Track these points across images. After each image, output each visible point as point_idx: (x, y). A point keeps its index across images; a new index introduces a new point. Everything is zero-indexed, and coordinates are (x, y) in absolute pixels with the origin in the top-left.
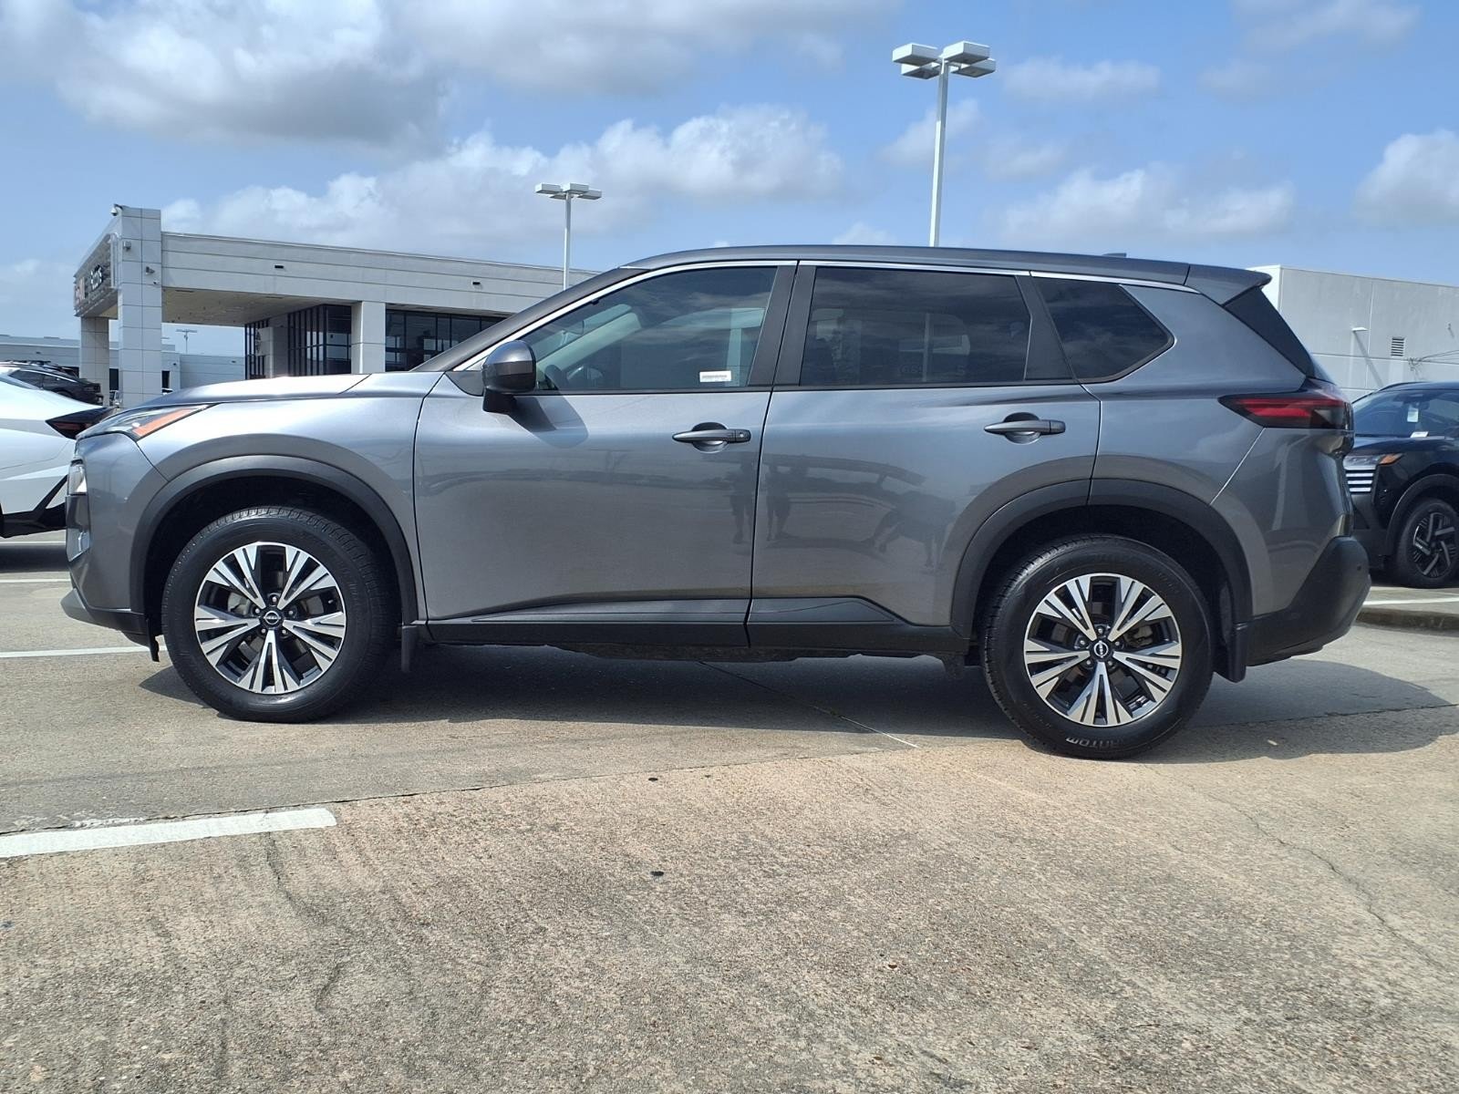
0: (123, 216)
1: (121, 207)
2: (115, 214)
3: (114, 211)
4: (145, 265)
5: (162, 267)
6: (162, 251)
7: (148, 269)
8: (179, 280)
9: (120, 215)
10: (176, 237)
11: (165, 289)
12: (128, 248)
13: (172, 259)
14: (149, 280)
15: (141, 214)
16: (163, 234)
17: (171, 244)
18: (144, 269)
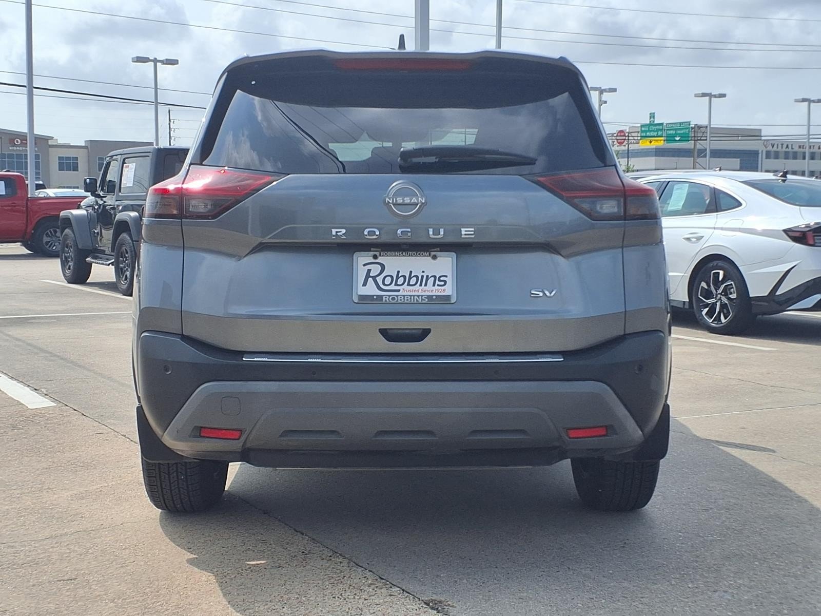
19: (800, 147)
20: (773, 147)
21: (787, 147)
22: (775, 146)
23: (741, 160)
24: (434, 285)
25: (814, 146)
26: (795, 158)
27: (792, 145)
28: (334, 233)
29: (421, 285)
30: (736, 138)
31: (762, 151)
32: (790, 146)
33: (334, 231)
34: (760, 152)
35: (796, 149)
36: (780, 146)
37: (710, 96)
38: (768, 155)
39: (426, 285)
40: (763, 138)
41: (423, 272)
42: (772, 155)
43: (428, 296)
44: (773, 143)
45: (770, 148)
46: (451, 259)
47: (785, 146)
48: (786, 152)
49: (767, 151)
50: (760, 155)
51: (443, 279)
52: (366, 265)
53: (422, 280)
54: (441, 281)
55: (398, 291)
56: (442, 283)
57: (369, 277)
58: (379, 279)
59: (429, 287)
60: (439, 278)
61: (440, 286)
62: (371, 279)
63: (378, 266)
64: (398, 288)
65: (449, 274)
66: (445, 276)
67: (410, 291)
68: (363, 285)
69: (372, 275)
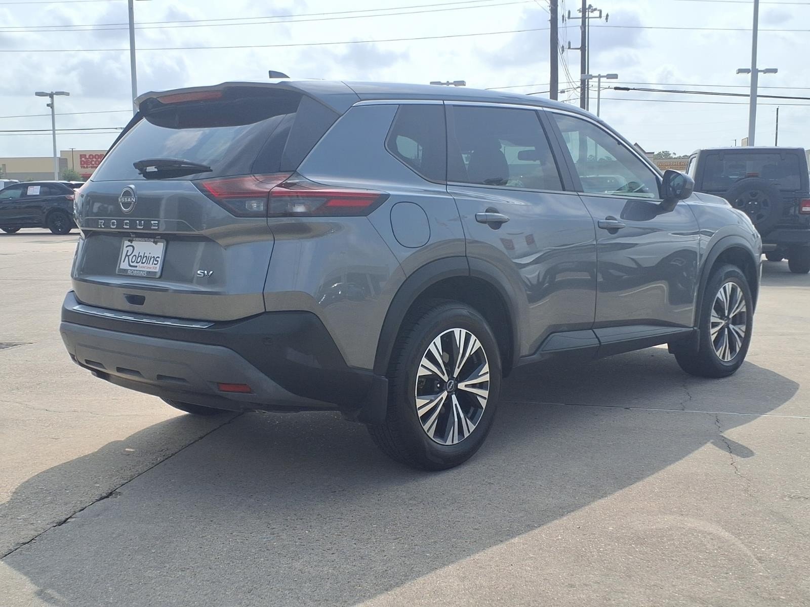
24: (153, 264)
29: (147, 263)
39: (149, 264)
41: (150, 253)
43: (150, 272)
51: (157, 259)
52: (127, 247)
53: (148, 259)
54: (156, 261)
55: (136, 267)
56: (156, 263)
57: (126, 255)
58: (131, 257)
59: (151, 265)
60: (155, 259)
61: (155, 264)
62: (127, 257)
63: (132, 248)
64: (136, 264)
65: (160, 257)
66: (159, 257)
67: (142, 267)
68: (124, 262)
69: (128, 254)
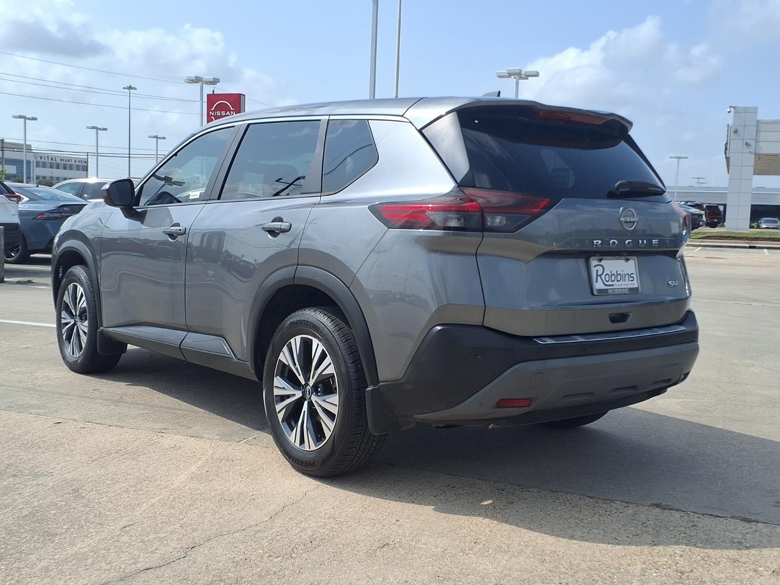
0: (734, 113)
1: (734, 107)
2: (729, 112)
3: (728, 110)
4: (745, 141)
5: (756, 142)
6: (757, 132)
7: (746, 144)
8: (766, 149)
9: (732, 113)
10: (767, 123)
11: (755, 154)
12: (736, 132)
13: (762, 136)
14: (747, 150)
15: (746, 110)
16: (758, 121)
17: (763, 127)
18: (745, 143)
19: (61, 160)
20: (41, 158)
21: (52, 159)
22: (43, 158)
23: (17, 167)
24: (629, 281)
25: (71, 160)
26: (58, 167)
27: (55, 158)
28: (595, 243)
29: (623, 281)
30: (13, 150)
31: (33, 161)
32: (54, 159)
33: (595, 242)
34: (32, 161)
35: (58, 161)
36: (46, 158)
37: (24, 118)
38: (38, 165)
39: (625, 281)
40: (33, 151)
41: (623, 271)
42: (41, 165)
43: (629, 288)
44: (41, 156)
45: (39, 159)
46: (633, 261)
47: (50, 159)
48: (51, 163)
49: (36, 162)
50: (32, 164)
51: (632, 275)
52: (595, 266)
53: (623, 277)
54: (631, 277)
55: (613, 285)
56: (632, 279)
57: (597, 275)
58: (603, 277)
59: (627, 282)
60: (630, 275)
61: (632, 281)
62: (599, 277)
63: (601, 267)
64: (612, 283)
65: (634, 272)
66: (633, 274)
67: (618, 285)
68: (597, 282)
69: (599, 274)
